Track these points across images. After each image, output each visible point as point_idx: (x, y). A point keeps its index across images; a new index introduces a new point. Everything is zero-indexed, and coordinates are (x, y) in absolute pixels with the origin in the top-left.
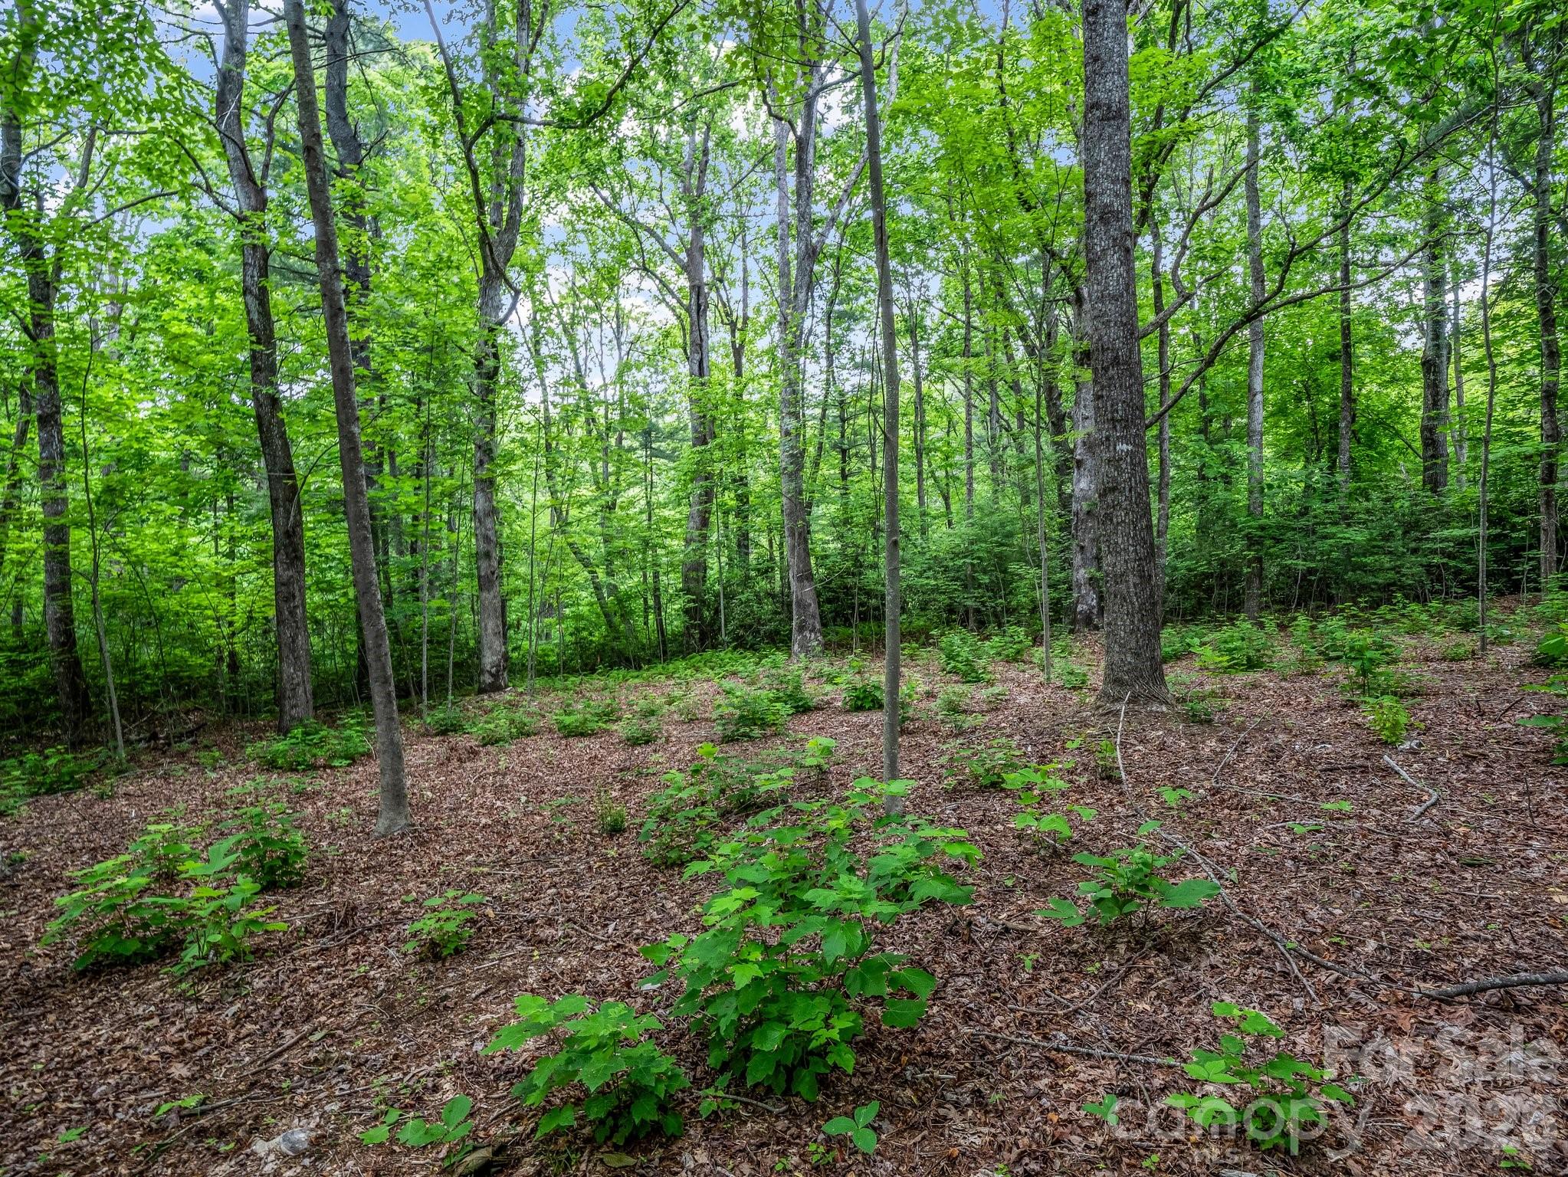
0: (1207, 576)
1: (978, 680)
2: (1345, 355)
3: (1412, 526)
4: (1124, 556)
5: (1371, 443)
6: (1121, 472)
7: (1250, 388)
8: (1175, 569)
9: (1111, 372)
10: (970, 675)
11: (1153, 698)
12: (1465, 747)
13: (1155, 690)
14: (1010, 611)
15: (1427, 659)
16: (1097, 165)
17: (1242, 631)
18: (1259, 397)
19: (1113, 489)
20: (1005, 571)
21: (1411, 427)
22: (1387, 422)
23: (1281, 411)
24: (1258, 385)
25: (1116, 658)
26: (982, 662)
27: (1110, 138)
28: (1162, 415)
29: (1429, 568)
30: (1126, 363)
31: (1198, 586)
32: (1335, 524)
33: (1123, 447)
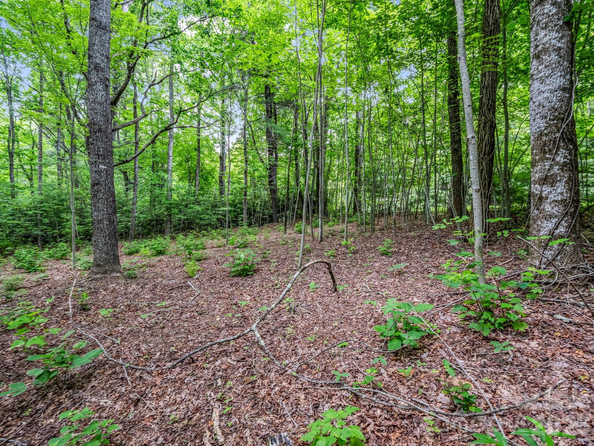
0: (151, 221)
1: (35, 271)
2: (198, 149)
3: (214, 206)
4: (102, 212)
5: (206, 179)
6: (101, 177)
7: (168, 154)
8: (139, 218)
9: (98, 134)
10: (31, 268)
11: (114, 271)
12: (211, 275)
13: (115, 267)
14: (61, 236)
15: (213, 247)
16: (94, 44)
17: (159, 242)
18: (171, 158)
19: (97, 184)
20: (59, 217)
21: (217, 175)
22: (210, 173)
23: (180, 164)
24: (171, 153)
25: (98, 256)
26: (38, 262)
27: (100, 36)
28: (135, 158)
29: (218, 219)
30: (104, 132)
31: (149, 224)
32: (194, 204)
33: (102, 167)
